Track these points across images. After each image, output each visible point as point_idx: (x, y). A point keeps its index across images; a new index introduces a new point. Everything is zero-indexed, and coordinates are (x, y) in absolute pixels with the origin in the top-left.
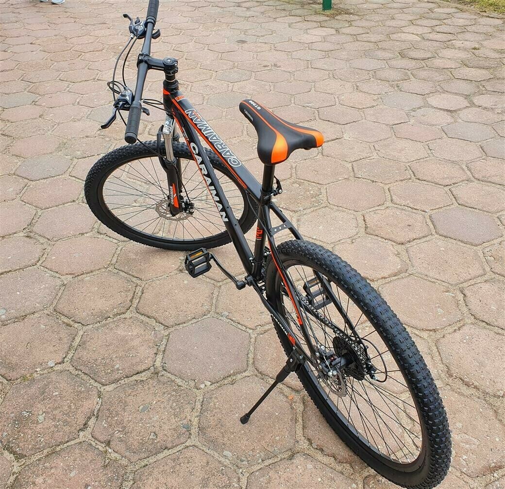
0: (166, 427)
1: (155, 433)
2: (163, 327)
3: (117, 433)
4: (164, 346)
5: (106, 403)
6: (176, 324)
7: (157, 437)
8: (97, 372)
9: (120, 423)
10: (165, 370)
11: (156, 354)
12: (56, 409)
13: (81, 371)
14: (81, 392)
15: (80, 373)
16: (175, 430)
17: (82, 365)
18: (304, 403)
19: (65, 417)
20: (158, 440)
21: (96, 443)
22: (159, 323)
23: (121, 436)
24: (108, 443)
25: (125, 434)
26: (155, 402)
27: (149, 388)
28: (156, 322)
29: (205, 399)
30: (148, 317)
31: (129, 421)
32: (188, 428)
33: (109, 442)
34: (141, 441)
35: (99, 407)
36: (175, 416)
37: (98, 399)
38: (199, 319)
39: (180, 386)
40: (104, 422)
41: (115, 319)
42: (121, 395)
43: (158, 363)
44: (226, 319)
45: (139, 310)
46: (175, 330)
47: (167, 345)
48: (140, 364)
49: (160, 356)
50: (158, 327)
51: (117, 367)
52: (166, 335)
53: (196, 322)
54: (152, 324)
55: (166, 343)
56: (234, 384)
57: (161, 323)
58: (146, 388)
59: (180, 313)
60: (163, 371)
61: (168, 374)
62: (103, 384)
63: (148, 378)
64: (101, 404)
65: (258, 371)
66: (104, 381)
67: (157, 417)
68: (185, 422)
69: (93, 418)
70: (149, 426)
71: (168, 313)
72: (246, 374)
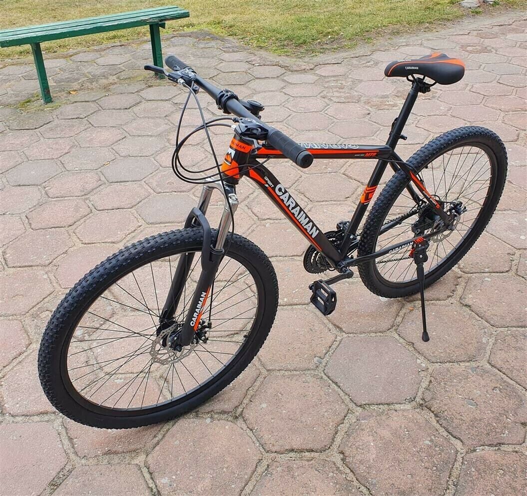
0: (483, 383)
1: (493, 390)
2: (349, 415)
3: (510, 419)
4: (381, 406)
5: (480, 440)
6: (343, 402)
7: (496, 387)
8: (443, 461)
9: (498, 420)
10: (414, 398)
11: (396, 411)
12: (514, 489)
13: (448, 481)
14: (478, 470)
15: (450, 483)
16: (482, 376)
17: (441, 484)
18: (414, 301)
19: (519, 474)
20: (498, 386)
22: (344, 419)
23: (511, 415)
25: (507, 412)
26: (461, 397)
27: (445, 405)
28: (343, 423)
29: (438, 360)
30: (336, 433)
31: (493, 412)
32: (474, 369)
34: (507, 398)
35: (486, 447)
36: (467, 378)
37: (478, 450)
38: (330, 382)
39: (430, 382)
40: (504, 434)
41: (348, 471)
42: (464, 427)
43: (408, 406)
44: (324, 360)
45: (326, 446)
46: (352, 401)
47: (380, 404)
48: (415, 421)
49: (397, 407)
50: (352, 418)
51: (428, 442)
52: (364, 408)
53: (336, 383)
54: (348, 425)
55: (377, 405)
56: (413, 342)
57: (345, 417)
58: (446, 408)
59: (323, 401)
60: (418, 399)
61: (420, 394)
62: (457, 452)
63: (430, 410)
64: (484, 446)
65: (390, 329)
66: (452, 451)
67: (475, 391)
68: (470, 371)
69: (503, 448)
70: (488, 395)
71: (326, 414)
72: (396, 336)
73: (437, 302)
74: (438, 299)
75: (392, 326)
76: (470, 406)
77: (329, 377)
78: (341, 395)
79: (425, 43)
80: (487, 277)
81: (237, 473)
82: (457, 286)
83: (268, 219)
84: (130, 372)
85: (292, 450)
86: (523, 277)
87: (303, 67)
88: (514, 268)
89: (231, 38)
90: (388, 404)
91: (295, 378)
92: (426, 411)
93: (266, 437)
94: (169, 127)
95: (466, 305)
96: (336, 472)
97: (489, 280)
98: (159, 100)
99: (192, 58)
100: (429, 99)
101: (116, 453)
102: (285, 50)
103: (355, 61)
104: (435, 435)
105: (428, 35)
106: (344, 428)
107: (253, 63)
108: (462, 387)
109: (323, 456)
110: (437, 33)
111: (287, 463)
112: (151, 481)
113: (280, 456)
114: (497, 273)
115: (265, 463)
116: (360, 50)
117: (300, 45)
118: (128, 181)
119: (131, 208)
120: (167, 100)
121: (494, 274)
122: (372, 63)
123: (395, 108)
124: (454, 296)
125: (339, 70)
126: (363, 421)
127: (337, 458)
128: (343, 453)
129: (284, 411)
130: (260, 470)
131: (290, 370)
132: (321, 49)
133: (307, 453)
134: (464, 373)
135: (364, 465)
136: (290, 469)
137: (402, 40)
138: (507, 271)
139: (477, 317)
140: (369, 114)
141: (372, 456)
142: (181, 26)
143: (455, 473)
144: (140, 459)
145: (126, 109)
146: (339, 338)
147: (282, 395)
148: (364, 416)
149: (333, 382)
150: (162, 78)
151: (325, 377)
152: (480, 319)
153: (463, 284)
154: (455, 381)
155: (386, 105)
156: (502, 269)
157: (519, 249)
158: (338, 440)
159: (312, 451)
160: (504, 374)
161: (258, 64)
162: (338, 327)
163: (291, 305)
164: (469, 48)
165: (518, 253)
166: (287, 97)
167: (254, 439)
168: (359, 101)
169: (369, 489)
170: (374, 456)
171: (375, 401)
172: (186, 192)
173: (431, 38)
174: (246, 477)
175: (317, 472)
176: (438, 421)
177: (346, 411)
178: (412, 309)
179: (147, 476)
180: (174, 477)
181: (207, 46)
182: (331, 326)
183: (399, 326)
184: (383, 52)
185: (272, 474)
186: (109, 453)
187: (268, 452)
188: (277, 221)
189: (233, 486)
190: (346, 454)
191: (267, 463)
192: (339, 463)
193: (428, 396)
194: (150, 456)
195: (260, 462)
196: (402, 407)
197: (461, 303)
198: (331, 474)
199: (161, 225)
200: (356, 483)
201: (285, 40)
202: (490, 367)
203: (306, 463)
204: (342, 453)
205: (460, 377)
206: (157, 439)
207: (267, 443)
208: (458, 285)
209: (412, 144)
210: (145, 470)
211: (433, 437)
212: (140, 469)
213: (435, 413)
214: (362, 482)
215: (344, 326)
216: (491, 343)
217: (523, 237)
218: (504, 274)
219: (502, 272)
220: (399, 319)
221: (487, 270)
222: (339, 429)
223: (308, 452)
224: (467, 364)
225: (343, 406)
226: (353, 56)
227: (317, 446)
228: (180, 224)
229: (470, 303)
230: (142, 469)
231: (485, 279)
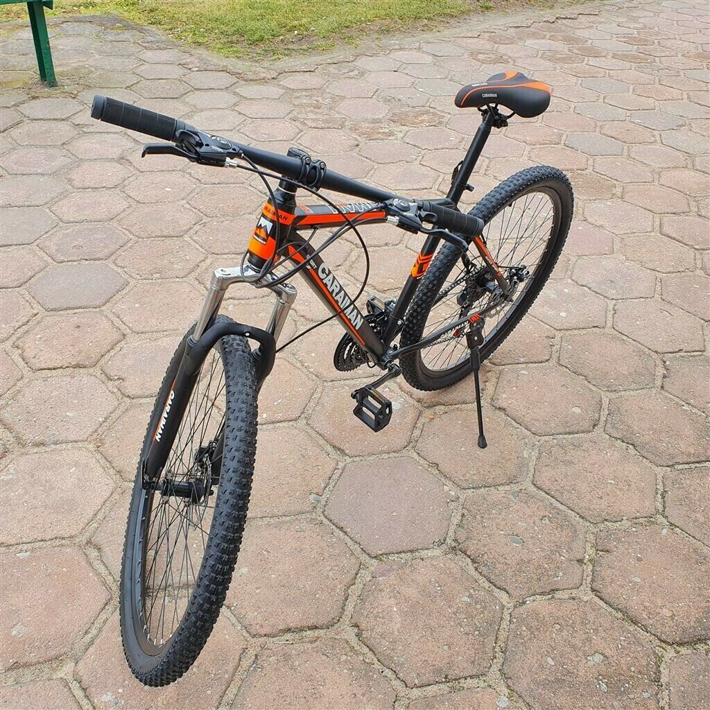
0: (528, 512)
1: (541, 519)
2: (361, 571)
3: (563, 556)
4: (403, 555)
5: (529, 589)
6: (352, 554)
7: (545, 516)
8: (486, 622)
9: (549, 558)
10: (445, 540)
11: (422, 559)
12: (573, 647)
13: (494, 647)
14: (529, 628)
15: (497, 649)
16: (526, 503)
17: (485, 653)
18: (434, 406)
19: (578, 627)
20: (547, 514)
21: (587, 576)
22: (355, 578)
23: (565, 551)
24: (580, 561)
25: (560, 547)
26: (502, 532)
27: (484, 546)
28: (354, 584)
29: (471, 485)
30: (346, 599)
31: (543, 550)
32: (516, 494)
33: (578, 561)
34: (559, 529)
35: (538, 596)
36: (508, 507)
37: (528, 602)
38: (334, 527)
39: (463, 515)
40: (558, 577)
41: (366, 650)
42: (509, 573)
43: (437, 552)
44: (323, 496)
45: (334, 619)
46: (365, 551)
47: (401, 552)
48: (448, 572)
49: (424, 553)
50: (366, 575)
51: (466, 599)
52: (381, 560)
53: (341, 529)
54: (361, 586)
55: (397, 553)
56: (437, 462)
57: (357, 574)
58: (486, 549)
59: (326, 555)
60: (449, 541)
61: (451, 533)
62: (503, 607)
63: (466, 554)
64: (534, 595)
65: (407, 446)
66: (497, 607)
67: (520, 523)
68: (511, 496)
69: (558, 595)
70: (536, 528)
71: (330, 574)
72: (415, 456)
73: (463, 405)
74: (464, 403)
75: (409, 443)
76: (514, 544)
77: (331, 521)
78: (349, 544)
79: (425, 47)
80: (523, 369)
81: (214, 672)
82: (487, 384)
83: (231, 298)
84: (39, 539)
85: (289, 630)
86: (567, 367)
87: (263, 75)
88: (555, 356)
89: (153, 28)
90: (411, 551)
91: (285, 527)
92: (461, 556)
93: (250, 616)
94: (70, 160)
95: (500, 408)
96: (350, 654)
97: (526, 373)
98: (50, 119)
99: (97, 56)
100: (435, 126)
101: (26, 665)
102: (235, 49)
103: (332, 69)
104: (473, 588)
105: (427, 36)
106: (355, 590)
107: (190, 66)
108: (504, 520)
109: (331, 633)
110: (438, 33)
111: (283, 649)
112: (86, 701)
113: (271, 640)
114: (535, 363)
115: (251, 653)
116: (339, 54)
117: (255, 43)
118: (11, 245)
119: (19, 287)
120: (63, 120)
121: (531, 365)
122: (356, 72)
123: (391, 138)
124: (484, 397)
125: (313, 81)
126: (381, 579)
127: (350, 634)
128: (358, 626)
129: (273, 576)
130: (246, 663)
131: (278, 517)
132: (285, 50)
133: (309, 632)
134: (504, 500)
135: (387, 639)
136: (287, 657)
137: (394, 41)
138: (547, 361)
139: (514, 423)
140: (357, 145)
141: (396, 625)
142: (75, 6)
143: (503, 635)
144: (67, 670)
146: (341, 465)
147: (268, 552)
148: (381, 570)
149: (336, 526)
150: (53, 86)
151: (325, 521)
152: (518, 426)
153: (494, 380)
154: (494, 512)
155: (379, 133)
156: (541, 358)
157: (560, 330)
158: (350, 608)
159: (316, 628)
160: (553, 497)
161: (197, 69)
162: (339, 449)
163: (273, 423)
164: (481, 57)
165: (558, 335)
166: (242, 118)
167: (234, 620)
168: (342, 126)
169: (395, 672)
170: (399, 625)
171: (394, 549)
172: (102, 259)
173: (431, 40)
174: (226, 676)
175: (324, 658)
176: (476, 569)
177: (357, 566)
178: (432, 417)
179: (79, 694)
180: (120, 691)
181: (118, 38)
182: (329, 449)
183: (417, 441)
184: (370, 58)
185: (262, 668)
186: (16, 666)
187: (254, 636)
188: (243, 302)
189: (209, 692)
190: (363, 626)
191: (254, 653)
192: (354, 641)
193: (462, 535)
194: (81, 663)
195: (244, 652)
196: (430, 553)
197: (494, 406)
198: (344, 658)
199: (68, 311)
200: (377, 666)
201: (234, 34)
202: (535, 489)
203: (309, 646)
204: (356, 626)
205: (500, 507)
206: (90, 636)
207: (252, 623)
208: (487, 381)
209: (417, 189)
210: (75, 686)
211: (472, 591)
212: (67, 685)
213: (472, 558)
214: (386, 663)
215: (345, 447)
216: (534, 458)
217: (563, 314)
218: (544, 364)
219: (541, 362)
220: (417, 432)
221: (522, 360)
222: (350, 593)
223: (309, 629)
224: (507, 488)
225: (353, 560)
226: (329, 61)
227: (323, 620)
228: (97, 310)
229: (504, 405)
230: (70, 684)
231: (521, 372)
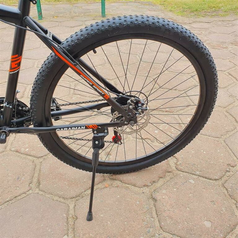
56: (78, 217)
65: (74, 198)
72: (72, 206)
73: (133, 187)
74: (135, 185)
75: (76, 197)
80: (194, 179)
82: (160, 179)
86: (227, 190)
87: (185, 22)
88: (224, 179)
95: (154, 199)
97: (193, 182)
102: (183, 13)
103: (220, 23)
114: (206, 178)
116: (228, 18)
117: (193, 12)
121: (201, 178)
122: (230, 25)
124: (151, 187)
138: (216, 180)
139: (154, 213)
145: (71, 27)
146: (30, 192)
150: (104, 17)
152: (155, 216)
153: (168, 178)
156: (212, 176)
162: (39, 183)
178: (107, 186)
197: (152, 195)
201: (187, 9)
208: (162, 178)
218: (211, 181)
219: (210, 179)
220: (89, 192)
221: (198, 173)
229: (159, 198)
231: (190, 181)
